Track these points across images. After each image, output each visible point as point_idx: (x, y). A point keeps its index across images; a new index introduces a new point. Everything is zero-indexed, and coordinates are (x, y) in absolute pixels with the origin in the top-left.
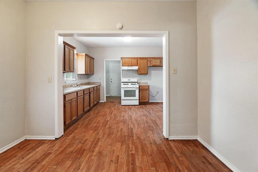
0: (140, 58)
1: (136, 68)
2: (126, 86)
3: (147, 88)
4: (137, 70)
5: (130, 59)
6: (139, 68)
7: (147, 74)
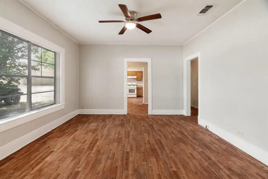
0: (137, 72)
1: (135, 77)
2: (130, 87)
3: (141, 88)
4: (136, 78)
5: (132, 72)
6: (137, 77)
7: (142, 80)
